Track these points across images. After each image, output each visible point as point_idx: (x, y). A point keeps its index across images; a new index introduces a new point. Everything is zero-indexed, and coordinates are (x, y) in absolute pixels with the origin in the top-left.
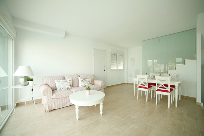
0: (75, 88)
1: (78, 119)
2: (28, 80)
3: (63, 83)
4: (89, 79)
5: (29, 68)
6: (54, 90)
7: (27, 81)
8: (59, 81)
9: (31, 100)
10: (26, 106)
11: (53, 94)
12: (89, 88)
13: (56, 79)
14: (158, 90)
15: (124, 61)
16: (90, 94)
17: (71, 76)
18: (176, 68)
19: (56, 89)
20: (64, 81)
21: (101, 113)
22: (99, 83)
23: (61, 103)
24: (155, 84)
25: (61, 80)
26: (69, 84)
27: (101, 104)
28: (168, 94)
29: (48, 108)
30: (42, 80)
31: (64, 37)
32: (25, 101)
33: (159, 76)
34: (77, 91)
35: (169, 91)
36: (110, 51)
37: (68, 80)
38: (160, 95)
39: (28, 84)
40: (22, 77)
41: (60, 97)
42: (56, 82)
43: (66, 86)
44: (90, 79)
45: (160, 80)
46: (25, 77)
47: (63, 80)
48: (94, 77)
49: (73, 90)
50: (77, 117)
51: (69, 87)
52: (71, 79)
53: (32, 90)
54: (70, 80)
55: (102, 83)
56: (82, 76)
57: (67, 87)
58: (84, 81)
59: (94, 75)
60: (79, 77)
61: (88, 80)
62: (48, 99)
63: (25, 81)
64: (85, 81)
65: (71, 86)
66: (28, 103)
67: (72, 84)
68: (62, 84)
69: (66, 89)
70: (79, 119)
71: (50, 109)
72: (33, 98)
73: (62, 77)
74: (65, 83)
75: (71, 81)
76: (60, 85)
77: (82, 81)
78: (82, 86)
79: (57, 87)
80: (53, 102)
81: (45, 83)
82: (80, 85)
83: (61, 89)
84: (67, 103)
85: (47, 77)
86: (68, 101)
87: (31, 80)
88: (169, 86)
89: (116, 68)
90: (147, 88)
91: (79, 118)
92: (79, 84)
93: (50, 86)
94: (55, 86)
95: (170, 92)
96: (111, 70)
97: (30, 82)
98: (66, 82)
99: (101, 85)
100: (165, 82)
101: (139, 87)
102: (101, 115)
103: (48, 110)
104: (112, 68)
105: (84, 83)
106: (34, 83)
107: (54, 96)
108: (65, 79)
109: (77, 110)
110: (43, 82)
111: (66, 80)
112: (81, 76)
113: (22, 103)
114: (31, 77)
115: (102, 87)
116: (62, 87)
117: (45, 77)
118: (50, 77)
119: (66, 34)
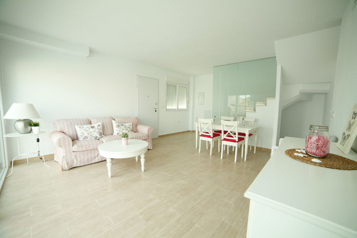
0: (107, 137)
1: (110, 177)
2: (31, 125)
3: (87, 129)
4: (129, 124)
5: (31, 107)
6: (75, 139)
7: (30, 127)
8: (81, 126)
9: (37, 155)
10: (29, 164)
11: (73, 145)
12: (126, 136)
13: (76, 123)
14: (225, 139)
15: (188, 96)
16: (127, 144)
17: (101, 119)
18: (256, 110)
19: (77, 139)
20: (89, 126)
21: (143, 168)
22: (144, 130)
23: (86, 158)
24: (220, 132)
25: (84, 124)
26: (97, 130)
27: (142, 156)
28: (235, 145)
29: (66, 165)
30: (54, 125)
31: (88, 57)
32: (27, 158)
33: (234, 121)
34: (110, 140)
35: (237, 140)
36: (166, 79)
37: (96, 125)
38: (226, 146)
39: (31, 131)
40: (19, 120)
41: (84, 149)
42: (77, 128)
43: (93, 133)
44: (131, 124)
45: (226, 126)
46: (24, 120)
47: (87, 124)
48: (138, 121)
49: (104, 139)
50: (110, 174)
51: (98, 135)
52: (100, 123)
53: (38, 140)
54: (99, 126)
55: (149, 129)
56: (119, 119)
57: (94, 136)
58: (121, 126)
59: (137, 118)
60: (113, 121)
61: (127, 125)
62: (66, 153)
63: (26, 126)
64: (123, 127)
65: (100, 134)
66: (32, 160)
67: (102, 131)
68: (87, 131)
69: (93, 138)
70: (112, 177)
71: (70, 166)
72: (39, 152)
73: (86, 121)
74: (92, 130)
75: (101, 127)
76: (84, 132)
77: (118, 126)
78: (118, 134)
79: (79, 136)
80: (73, 157)
81: (59, 130)
82: (115, 133)
83: (86, 138)
84: (95, 158)
85: (62, 120)
86: (96, 155)
87: (36, 125)
88: (237, 134)
89: (174, 107)
90: (212, 136)
91: (112, 174)
92: (113, 131)
93: (68, 133)
94: (75, 134)
95: (237, 142)
96: (167, 110)
97: (33, 128)
98: (92, 127)
99: (146, 133)
100: (233, 128)
101: (202, 135)
102: (143, 171)
103: (66, 167)
104: (168, 108)
105: (121, 129)
106: (41, 130)
107: (75, 148)
108: (90, 123)
109: (109, 164)
110: (55, 128)
111: (92, 125)
112: (116, 119)
113: (20, 160)
114: (35, 121)
115: (148, 135)
116: (86, 134)
117: (59, 121)
118: (66, 120)
119: (91, 51)
